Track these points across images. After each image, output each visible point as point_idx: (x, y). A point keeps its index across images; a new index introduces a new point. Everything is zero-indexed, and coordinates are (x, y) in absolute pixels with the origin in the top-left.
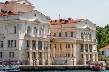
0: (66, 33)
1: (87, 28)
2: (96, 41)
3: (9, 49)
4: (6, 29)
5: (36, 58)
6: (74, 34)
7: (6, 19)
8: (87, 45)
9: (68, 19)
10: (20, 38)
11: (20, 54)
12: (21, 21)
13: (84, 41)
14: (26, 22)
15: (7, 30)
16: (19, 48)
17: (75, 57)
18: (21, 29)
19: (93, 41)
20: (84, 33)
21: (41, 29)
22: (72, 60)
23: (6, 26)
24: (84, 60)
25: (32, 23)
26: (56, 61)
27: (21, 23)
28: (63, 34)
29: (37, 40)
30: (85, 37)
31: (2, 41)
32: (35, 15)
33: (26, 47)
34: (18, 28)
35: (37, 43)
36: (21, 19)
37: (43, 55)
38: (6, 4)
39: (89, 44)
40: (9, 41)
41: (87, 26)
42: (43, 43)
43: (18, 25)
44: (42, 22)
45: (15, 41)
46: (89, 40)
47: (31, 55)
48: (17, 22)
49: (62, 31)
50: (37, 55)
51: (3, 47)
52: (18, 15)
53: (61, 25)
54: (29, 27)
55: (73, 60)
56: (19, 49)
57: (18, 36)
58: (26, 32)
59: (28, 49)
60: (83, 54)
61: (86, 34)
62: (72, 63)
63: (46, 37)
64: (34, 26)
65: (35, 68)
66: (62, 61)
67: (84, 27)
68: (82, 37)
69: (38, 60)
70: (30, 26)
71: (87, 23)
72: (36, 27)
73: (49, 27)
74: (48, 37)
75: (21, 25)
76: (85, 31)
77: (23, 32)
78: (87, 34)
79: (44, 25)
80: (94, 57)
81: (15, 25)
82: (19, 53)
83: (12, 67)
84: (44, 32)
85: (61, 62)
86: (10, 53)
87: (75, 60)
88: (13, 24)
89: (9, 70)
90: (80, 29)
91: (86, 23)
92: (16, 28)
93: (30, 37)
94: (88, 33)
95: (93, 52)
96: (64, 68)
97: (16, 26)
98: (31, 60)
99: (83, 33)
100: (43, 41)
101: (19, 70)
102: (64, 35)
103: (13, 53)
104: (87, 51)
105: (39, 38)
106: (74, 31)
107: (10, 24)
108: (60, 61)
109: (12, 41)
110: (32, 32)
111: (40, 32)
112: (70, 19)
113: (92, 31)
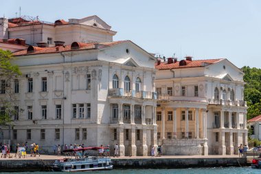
0: (183, 88)
1: (227, 78)
2: (243, 105)
3: (74, 122)
4: (68, 80)
5: (131, 141)
6: (201, 90)
7: (67, 58)
8: (226, 114)
9: (185, 59)
10: (99, 100)
11: (100, 132)
12: (101, 64)
13: (221, 104)
14: (110, 65)
15: (69, 83)
16: (96, 120)
17: (206, 139)
18: (100, 80)
19: (238, 105)
20: (221, 88)
21: (138, 80)
22: (200, 146)
23: (68, 73)
24: (221, 144)
25: (122, 68)
26: (167, 147)
27: (100, 68)
28: (177, 91)
29: (133, 103)
30: (221, 98)
31: (59, 106)
32: (127, 51)
33: (110, 118)
34: (95, 79)
35: (132, 109)
36: (100, 58)
37: (145, 136)
38: (58, 27)
39: (230, 111)
40: (75, 105)
41: (225, 74)
42: (143, 110)
43: (95, 71)
44: (141, 65)
45: (89, 105)
46: (231, 104)
47: (122, 136)
48: (92, 66)
49: (175, 85)
50: (133, 135)
51: (62, 117)
52: (95, 50)
53: (173, 72)
54: (116, 76)
55: (202, 145)
56: (96, 123)
57: (95, 95)
58: (111, 87)
59: (114, 123)
60: (220, 134)
61: (225, 90)
62: (201, 152)
63: (149, 97)
64: (125, 73)
65: (140, 163)
66: (180, 147)
67: (221, 76)
68: (217, 97)
69: (134, 146)
70: (118, 74)
71: (226, 67)
72: (130, 76)
73: (153, 75)
74: (153, 96)
75: (100, 71)
76: (223, 83)
77: (104, 87)
78: (227, 90)
79: (145, 72)
80: (240, 139)
81: (88, 71)
82: (97, 131)
83: (99, 160)
84: (145, 87)
85: (177, 151)
86: (77, 130)
87: (206, 145)
88: (83, 69)
89: (91, 166)
90: (213, 80)
91: (224, 67)
92: (91, 78)
93: (119, 97)
94: (229, 89)
95: (239, 128)
96: (196, 163)
97: (91, 73)
98: (122, 146)
99: (219, 89)
100: (144, 104)
101: (111, 166)
102: (179, 92)
103: (85, 130)
104: (226, 125)
105: (136, 100)
106: (202, 85)
107: (76, 70)
108: (176, 147)
109: (82, 105)
110: (122, 85)
111: (137, 86)
112: (189, 59)
113: (236, 84)
